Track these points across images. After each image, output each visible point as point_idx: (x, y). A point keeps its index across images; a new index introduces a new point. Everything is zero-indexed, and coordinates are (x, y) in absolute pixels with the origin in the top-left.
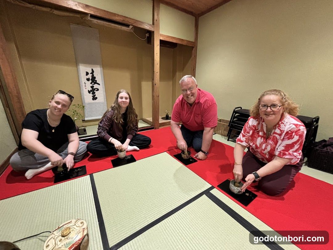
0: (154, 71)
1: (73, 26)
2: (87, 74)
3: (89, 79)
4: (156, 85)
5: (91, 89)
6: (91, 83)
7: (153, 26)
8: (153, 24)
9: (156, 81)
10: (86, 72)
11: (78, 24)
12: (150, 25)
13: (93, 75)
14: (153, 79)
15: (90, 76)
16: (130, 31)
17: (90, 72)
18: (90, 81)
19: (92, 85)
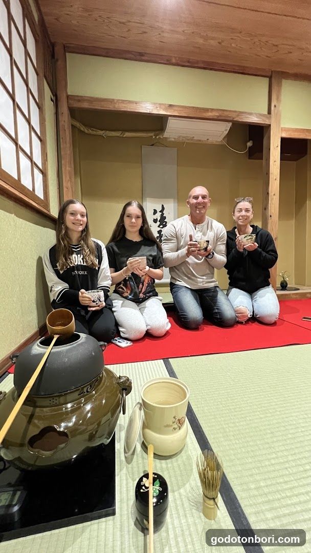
0: (268, 193)
1: (146, 150)
2: (155, 212)
3: (157, 219)
4: (272, 217)
5: (158, 235)
6: (159, 227)
7: (269, 116)
8: (269, 112)
9: (273, 211)
10: (154, 210)
11: (152, 145)
12: (264, 115)
13: (163, 214)
14: (266, 209)
15: (158, 216)
16: (221, 143)
17: (159, 209)
18: (158, 223)
19: (159, 229)
